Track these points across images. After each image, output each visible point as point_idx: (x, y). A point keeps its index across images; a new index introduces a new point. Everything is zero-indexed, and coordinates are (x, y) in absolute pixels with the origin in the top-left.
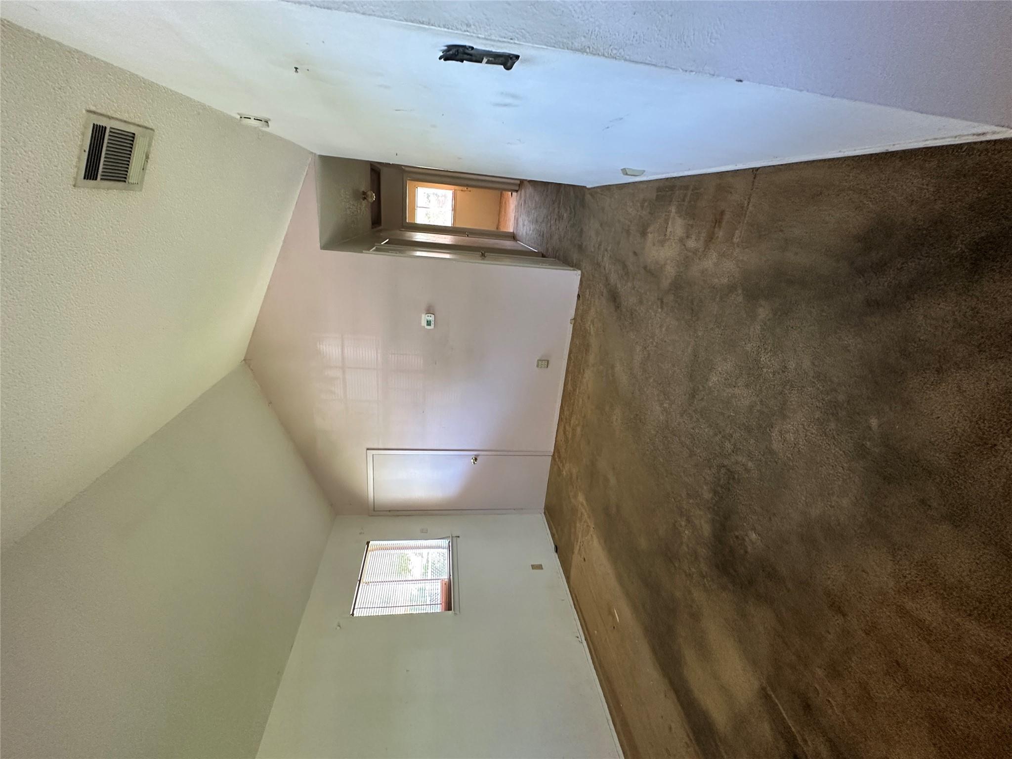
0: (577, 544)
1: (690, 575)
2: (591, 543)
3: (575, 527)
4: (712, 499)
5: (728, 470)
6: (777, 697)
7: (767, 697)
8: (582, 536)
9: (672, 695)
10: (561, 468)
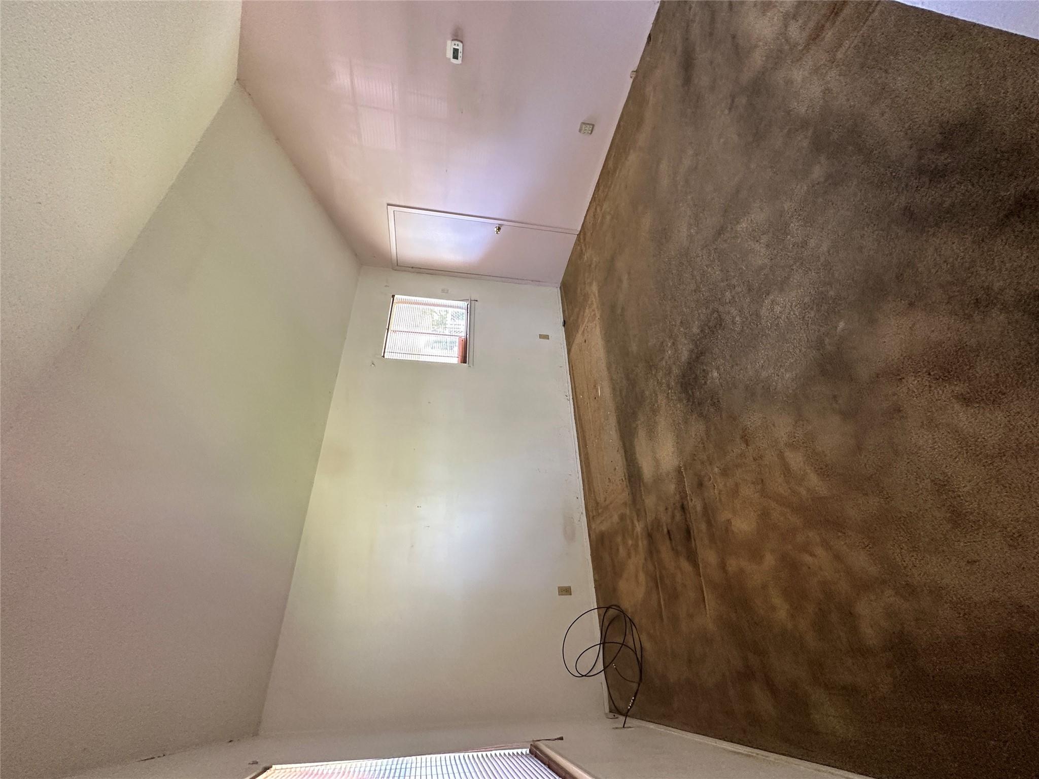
0: (582, 326)
1: (660, 383)
2: (594, 330)
3: (584, 312)
4: (698, 334)
5: (720, 316)
6: (685, 474)
7: (680, 472)
8: (588, 322)
9: (622, 451)
10: (584, 251)
